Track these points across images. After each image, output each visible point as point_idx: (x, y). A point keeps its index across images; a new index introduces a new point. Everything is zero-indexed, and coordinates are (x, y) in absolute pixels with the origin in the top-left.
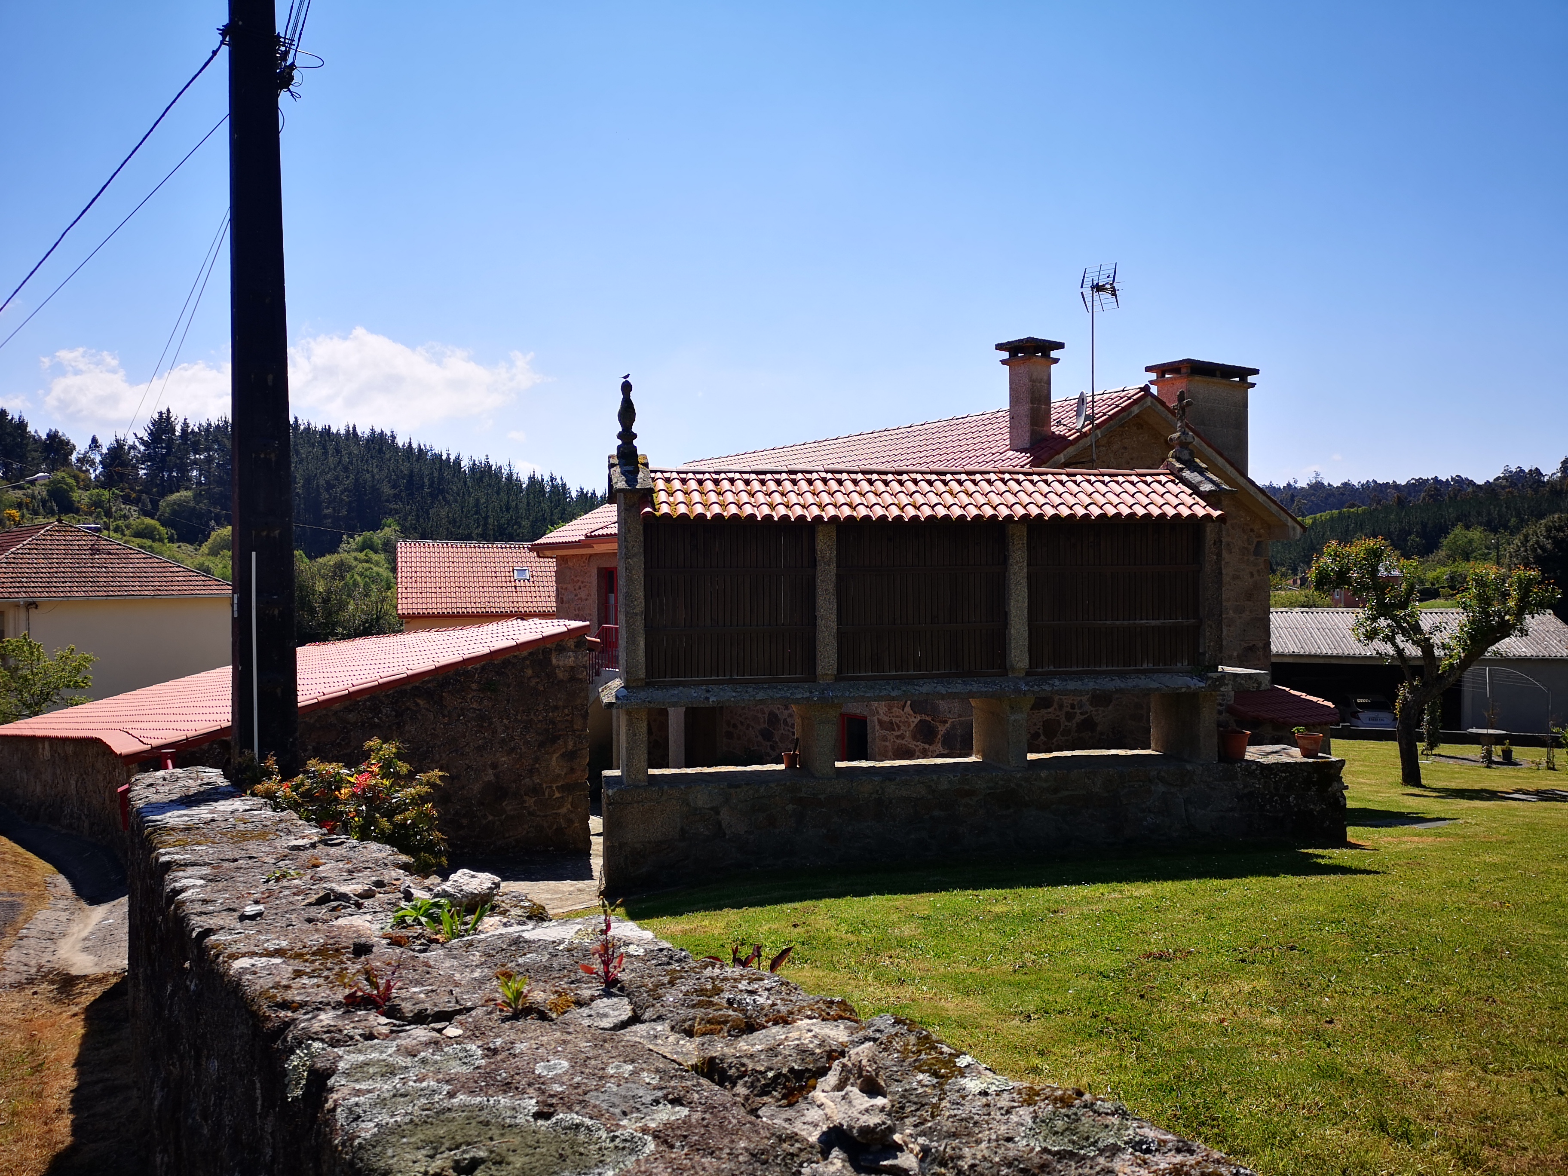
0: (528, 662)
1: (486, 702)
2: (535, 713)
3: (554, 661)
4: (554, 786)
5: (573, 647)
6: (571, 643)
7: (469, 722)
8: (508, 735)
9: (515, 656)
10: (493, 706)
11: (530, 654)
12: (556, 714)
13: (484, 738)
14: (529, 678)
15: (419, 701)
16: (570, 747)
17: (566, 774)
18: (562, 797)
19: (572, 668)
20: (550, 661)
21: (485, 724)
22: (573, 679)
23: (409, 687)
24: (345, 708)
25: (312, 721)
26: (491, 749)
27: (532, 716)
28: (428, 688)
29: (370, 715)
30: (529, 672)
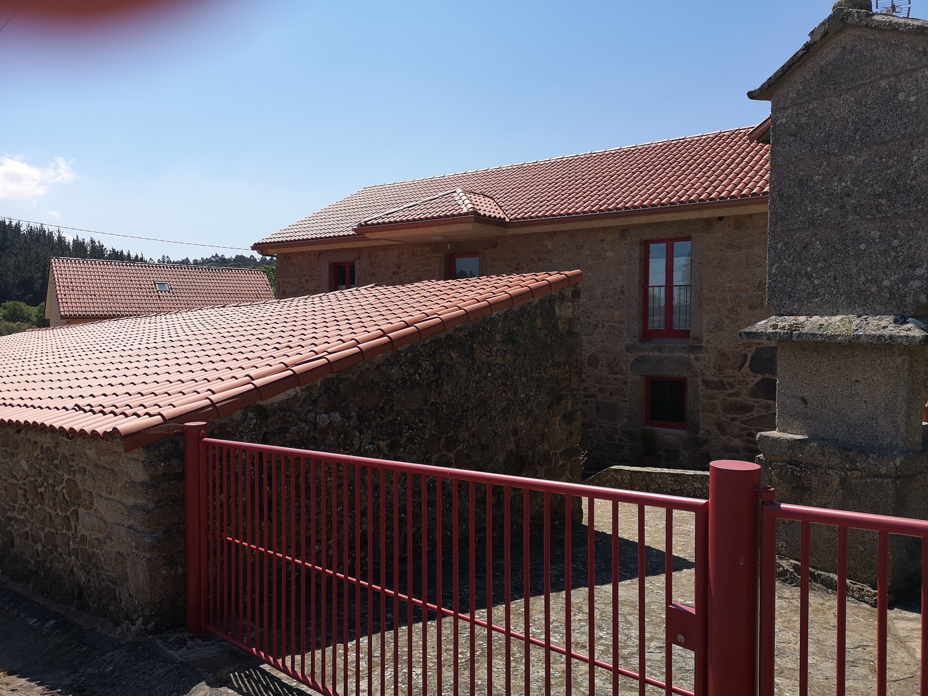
0: (538, 312)
1: (509, 357)
2: (545, 370)
3: (557, 311)
4: (558, 452)
5: (570, 297)
6: (568, 292)
7: (496, 380)
8: (526, 395)
9: (530, 303)
10: (514, 361)
11: (541, 301)
12: (560, 371)
13: (508, 399)
14: (540, 329)
15: (452, 354)
16: (569, 408)
17: (566, 439)
18: (564, 465)
19: (570, 319)
20: (555, 311)
21: (509, 383)
22: (570, 333)
23: (443, 336)
24: (388, 360)
25: (355, 377)
26: (513, 412)
27: (543, 374)
28: (460, 337)
29: (412, 370)
30: (539, 322)
